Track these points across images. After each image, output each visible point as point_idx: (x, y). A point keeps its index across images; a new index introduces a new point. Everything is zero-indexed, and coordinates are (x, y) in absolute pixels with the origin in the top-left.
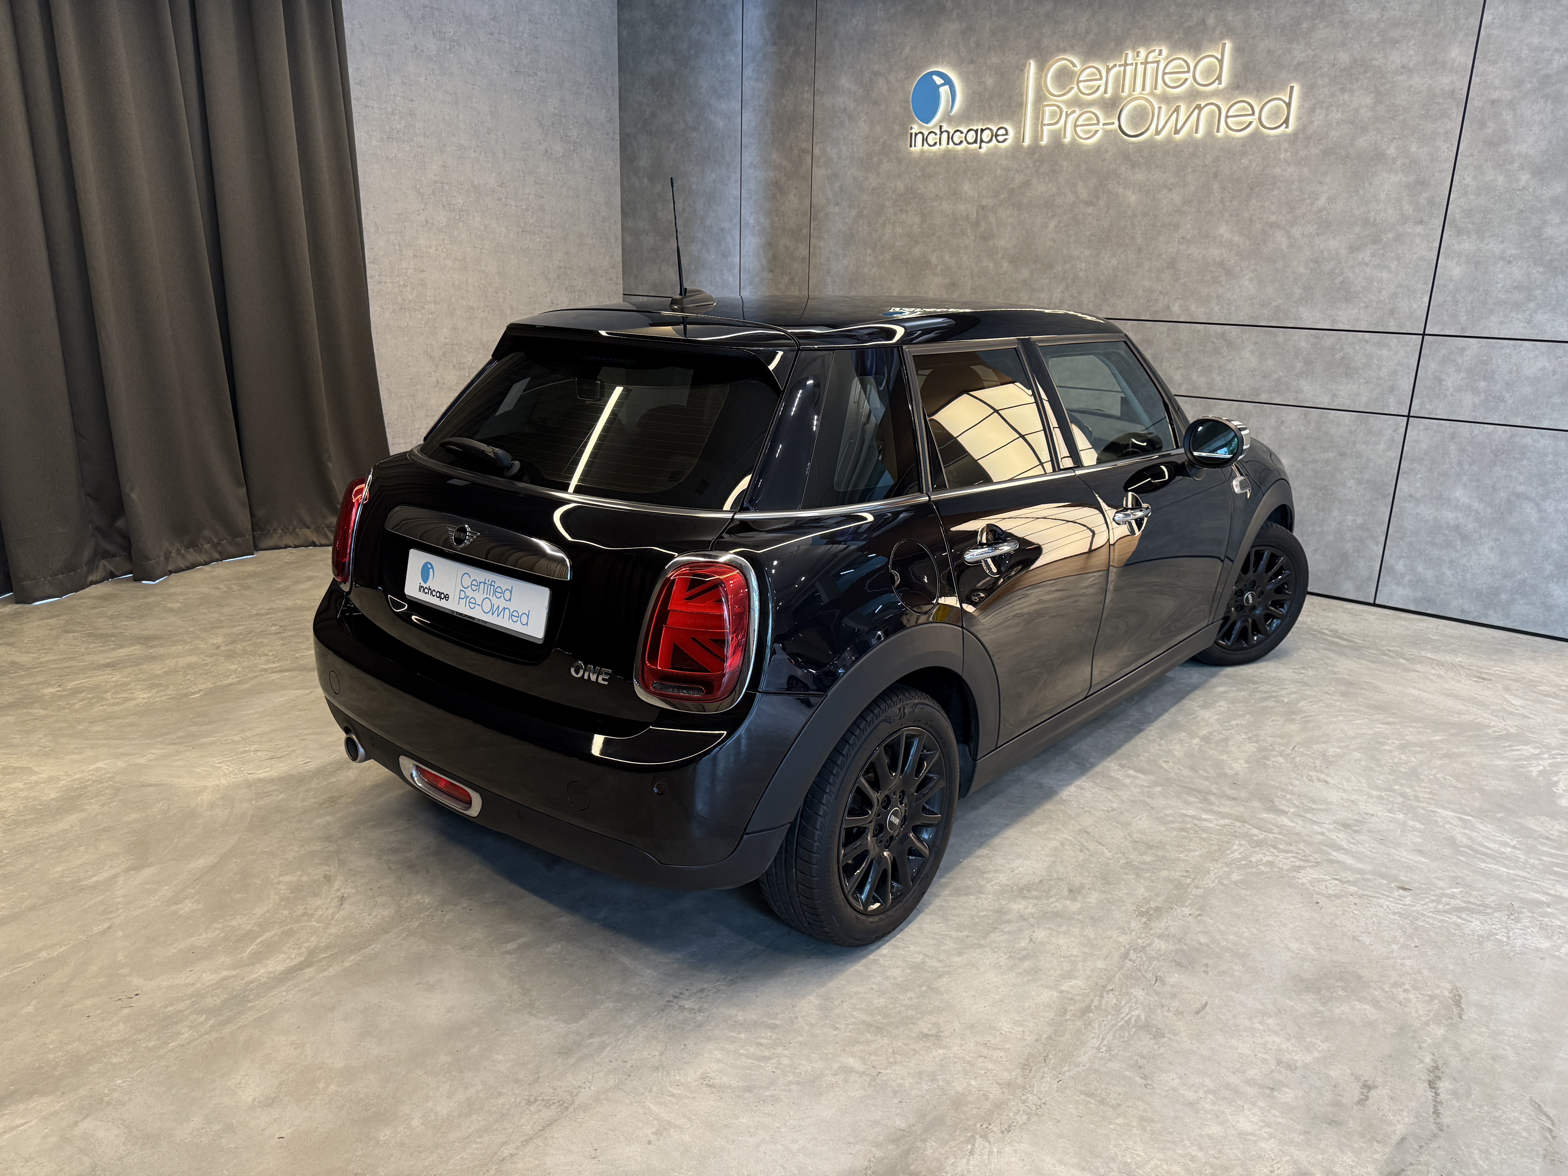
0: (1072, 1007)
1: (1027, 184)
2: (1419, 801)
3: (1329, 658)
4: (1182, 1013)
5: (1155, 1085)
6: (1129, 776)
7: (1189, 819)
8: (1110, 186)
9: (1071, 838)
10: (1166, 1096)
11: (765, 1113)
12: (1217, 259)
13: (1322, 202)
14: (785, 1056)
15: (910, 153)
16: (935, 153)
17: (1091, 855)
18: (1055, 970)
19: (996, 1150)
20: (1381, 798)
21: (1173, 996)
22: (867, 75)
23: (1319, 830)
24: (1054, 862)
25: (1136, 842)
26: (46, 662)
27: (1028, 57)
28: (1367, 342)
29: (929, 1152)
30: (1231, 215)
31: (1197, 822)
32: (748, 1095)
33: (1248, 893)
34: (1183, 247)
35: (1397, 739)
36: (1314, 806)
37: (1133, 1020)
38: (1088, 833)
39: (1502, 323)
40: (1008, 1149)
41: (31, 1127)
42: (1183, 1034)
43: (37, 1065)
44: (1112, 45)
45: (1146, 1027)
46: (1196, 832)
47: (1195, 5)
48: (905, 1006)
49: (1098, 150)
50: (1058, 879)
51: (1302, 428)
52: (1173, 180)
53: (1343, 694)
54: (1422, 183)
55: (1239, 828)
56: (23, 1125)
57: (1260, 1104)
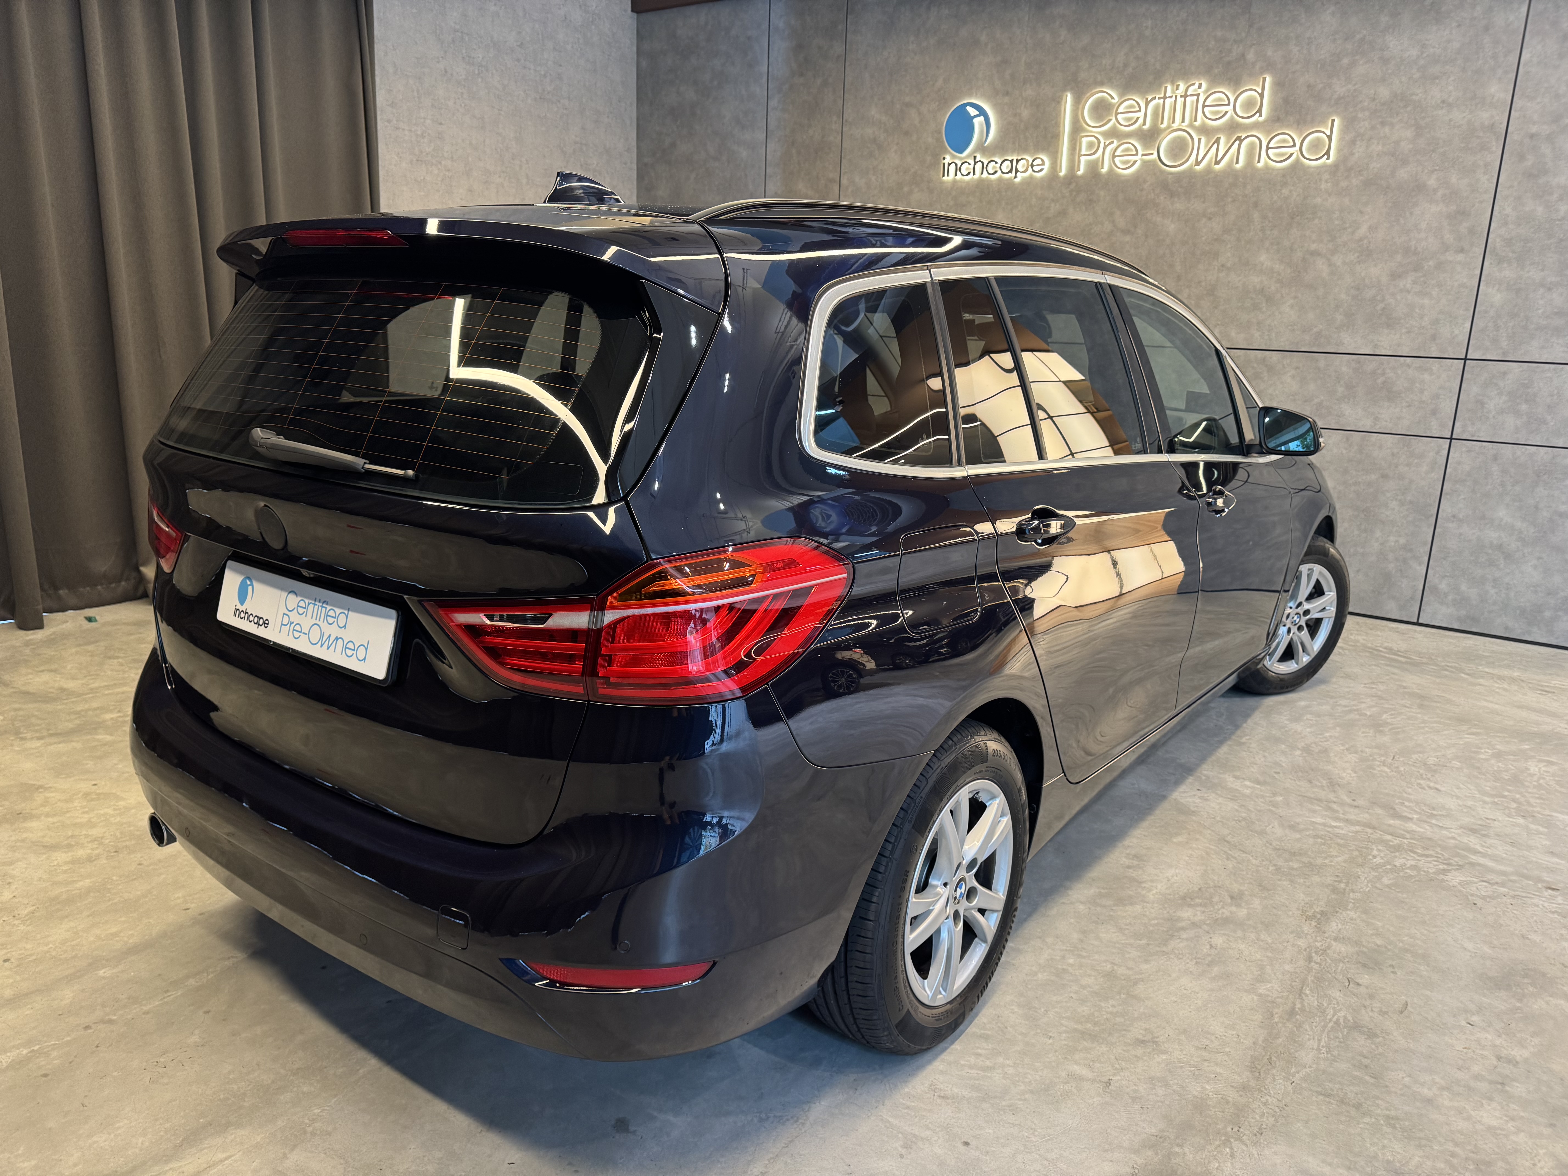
0: (1276, 1010)
1: (1063, 213)
2: (1532, 806)
3: (1393, 674)
4: (1386, 1013)
5: (1387, 1084)
6: (1247, 787)
7: (1320, 827)
8: (1148, 215)
9: (1213, 847)
10: (1402, 1095)
11: (1009, 1123)
12: (1258, 287)
13: (1363, 230)
14: (1009, 1066)
15: (943, 183)
16: (968, 183)
17: (1239, 863)
18: (1246, 975)
19: (1255, 1153)
20: (1494, 803)
21: (1371, 997)
22: (898, 106)
23: (1450, 835)
24: (1205, 871)
25: (1279, 849)
26: (97, 688)
27: (1064, 90)
28: (1409, 366)
29: (1190, 1156)
30: (1272, 244)
31: (1329, 829)
32: (984, 1105)
33: (1405, 896)
34: (1222, 275)
35: (1488, 749)
36: (1435, 812)
37: (1341, 1021)
38: (1228, 842)
39: (1543, 347)
40: (1267, 1152)
41: (236, 1161)
42: (1395, 1033)
43: (222, 1096)
44: (1151, 78)
45: (1356, 1027)
46: (1331, 839)
47: (1235, 41)
48: (1111, 1013)
49: (1137, 180)
50: (1215, 887)
51: (1344, 452)
52: (1211, 210)
53: (1421, 706)
54: (1463, 213)
55: (1372, 834)
56: (226, 1159)
57: (1496, 1099)
